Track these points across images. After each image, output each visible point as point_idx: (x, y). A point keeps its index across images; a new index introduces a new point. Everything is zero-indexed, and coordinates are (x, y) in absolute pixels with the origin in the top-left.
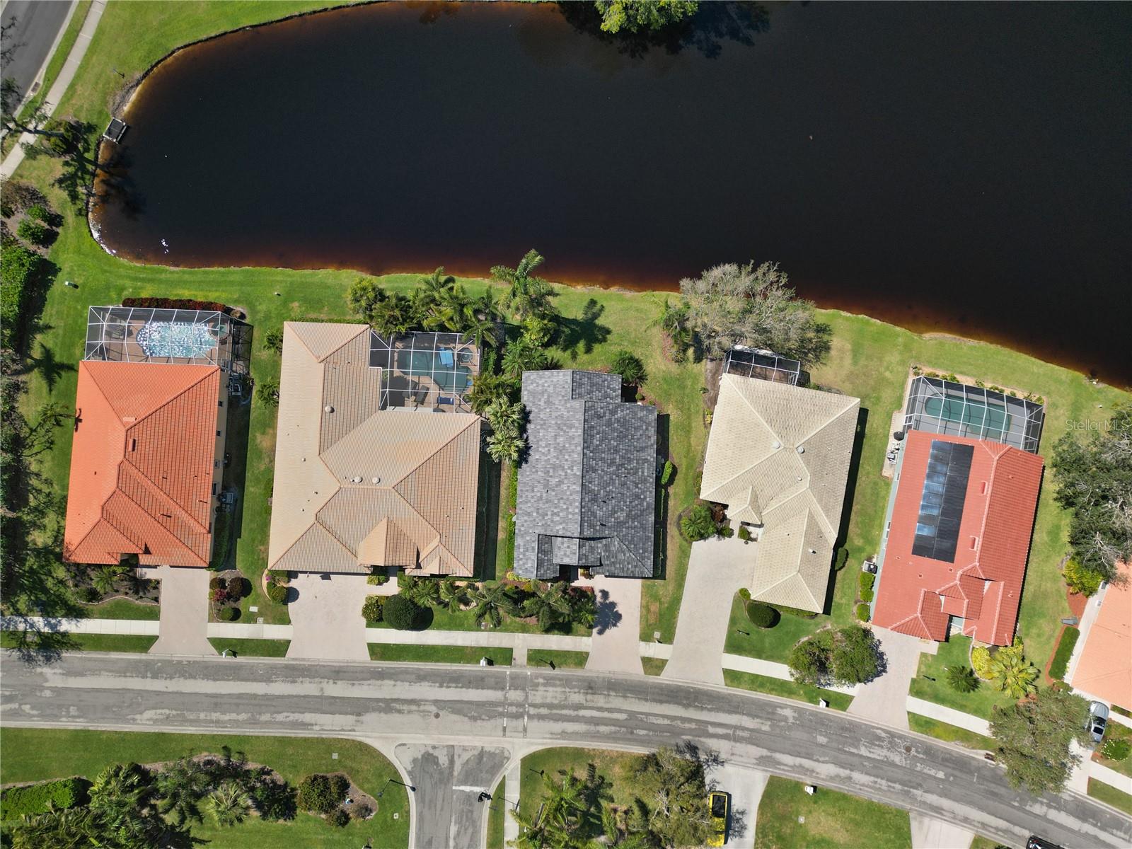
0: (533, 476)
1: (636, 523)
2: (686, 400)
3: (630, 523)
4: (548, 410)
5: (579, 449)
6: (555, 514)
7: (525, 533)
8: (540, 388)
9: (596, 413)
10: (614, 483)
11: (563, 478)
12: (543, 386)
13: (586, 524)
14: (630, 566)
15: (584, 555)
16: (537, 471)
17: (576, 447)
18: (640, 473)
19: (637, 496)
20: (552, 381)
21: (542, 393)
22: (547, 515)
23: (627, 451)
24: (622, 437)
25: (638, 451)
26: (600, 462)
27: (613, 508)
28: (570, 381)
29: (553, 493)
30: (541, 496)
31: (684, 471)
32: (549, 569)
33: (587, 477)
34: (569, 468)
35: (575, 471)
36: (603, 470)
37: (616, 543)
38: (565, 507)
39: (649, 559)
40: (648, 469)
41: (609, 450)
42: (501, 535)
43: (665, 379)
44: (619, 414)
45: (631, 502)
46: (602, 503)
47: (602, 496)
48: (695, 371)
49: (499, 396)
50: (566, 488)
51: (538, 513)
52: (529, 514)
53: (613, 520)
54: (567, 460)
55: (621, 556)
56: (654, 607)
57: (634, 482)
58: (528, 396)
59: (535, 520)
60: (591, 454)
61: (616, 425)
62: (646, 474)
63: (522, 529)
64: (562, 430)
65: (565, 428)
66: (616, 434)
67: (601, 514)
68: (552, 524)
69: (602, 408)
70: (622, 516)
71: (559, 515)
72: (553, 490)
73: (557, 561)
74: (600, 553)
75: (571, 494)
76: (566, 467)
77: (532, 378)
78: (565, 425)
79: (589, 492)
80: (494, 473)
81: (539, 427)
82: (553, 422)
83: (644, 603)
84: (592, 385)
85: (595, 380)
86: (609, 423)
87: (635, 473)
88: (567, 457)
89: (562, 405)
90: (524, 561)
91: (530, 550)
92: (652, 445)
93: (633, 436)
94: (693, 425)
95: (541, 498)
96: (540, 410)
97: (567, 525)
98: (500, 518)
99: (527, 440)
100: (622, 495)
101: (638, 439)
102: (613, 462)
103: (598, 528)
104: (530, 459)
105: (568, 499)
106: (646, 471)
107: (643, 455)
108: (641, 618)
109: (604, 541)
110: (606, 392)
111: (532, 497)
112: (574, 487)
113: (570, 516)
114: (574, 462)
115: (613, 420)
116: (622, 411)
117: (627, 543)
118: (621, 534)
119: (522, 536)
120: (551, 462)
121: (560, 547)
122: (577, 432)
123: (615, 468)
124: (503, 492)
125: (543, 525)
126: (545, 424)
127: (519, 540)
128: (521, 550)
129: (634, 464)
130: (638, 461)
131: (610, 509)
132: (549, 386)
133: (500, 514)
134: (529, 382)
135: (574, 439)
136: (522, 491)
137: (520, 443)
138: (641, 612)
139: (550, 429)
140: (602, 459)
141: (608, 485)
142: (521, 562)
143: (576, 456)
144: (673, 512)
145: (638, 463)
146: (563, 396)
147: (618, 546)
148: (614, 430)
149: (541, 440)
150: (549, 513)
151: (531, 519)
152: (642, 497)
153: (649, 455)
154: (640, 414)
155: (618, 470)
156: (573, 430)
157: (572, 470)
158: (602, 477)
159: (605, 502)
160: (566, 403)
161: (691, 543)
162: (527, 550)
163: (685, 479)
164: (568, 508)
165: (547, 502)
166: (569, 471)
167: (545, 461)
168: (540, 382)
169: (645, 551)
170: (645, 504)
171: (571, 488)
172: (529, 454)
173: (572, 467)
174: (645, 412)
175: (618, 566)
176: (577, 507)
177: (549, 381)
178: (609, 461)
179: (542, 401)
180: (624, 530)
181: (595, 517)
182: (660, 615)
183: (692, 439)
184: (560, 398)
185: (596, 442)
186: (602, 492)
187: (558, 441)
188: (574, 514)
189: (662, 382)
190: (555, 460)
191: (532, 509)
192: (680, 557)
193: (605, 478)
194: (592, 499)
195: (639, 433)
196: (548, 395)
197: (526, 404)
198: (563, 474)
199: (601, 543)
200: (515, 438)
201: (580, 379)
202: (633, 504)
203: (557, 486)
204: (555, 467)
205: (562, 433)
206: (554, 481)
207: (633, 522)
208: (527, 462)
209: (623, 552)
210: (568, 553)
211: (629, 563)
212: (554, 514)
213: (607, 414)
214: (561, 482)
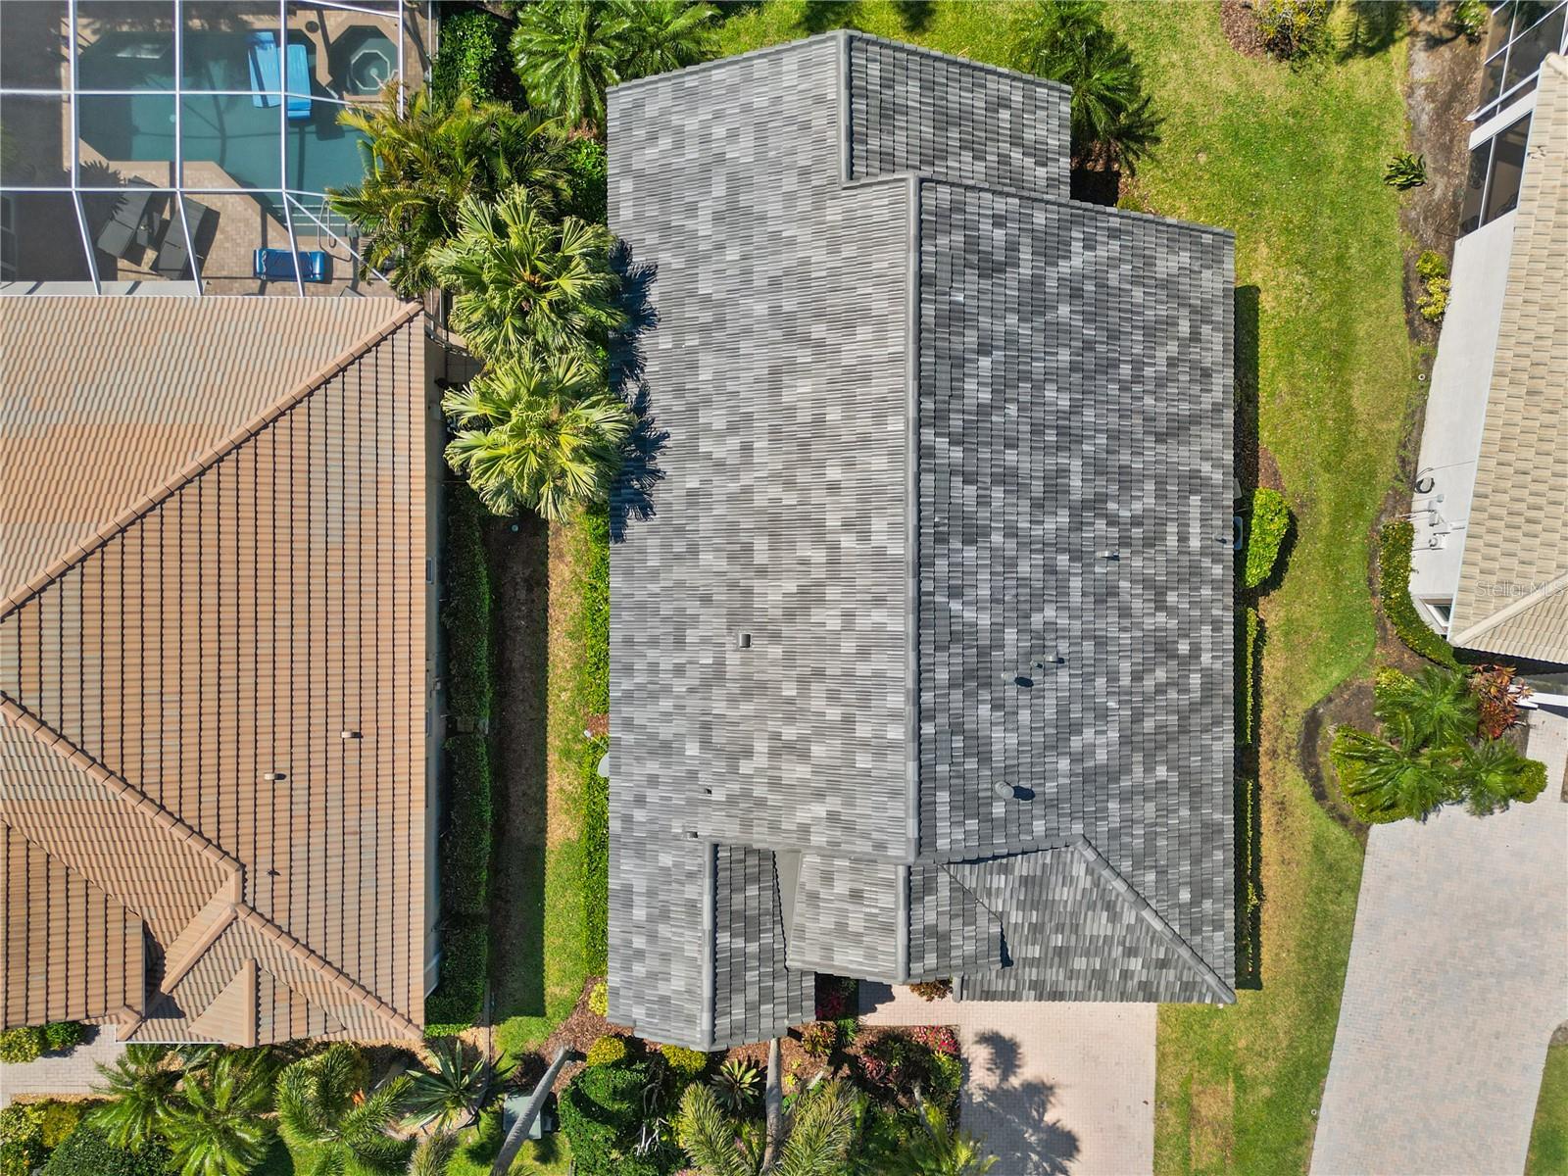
0: (679, 573)
1: (1161, 772)
2: (1325, 222)
3: (1138, 771)
4: (732, 254)
5: (898, 425)
6: (790, 747)
7: (654, 836)
8: (692, 152)
9: (972, 244)
10: (1063, 590)
11: (819, 573)
12: (705, 139)
13: (943, 796)
14: (1135, 964)
15: (931, 931)
16: (694, 551)
17: (880, 418)
18: (1172, 541)
19: (1163, 648)
20: (747, 109)
21: (703, 176)
22: (748, 753)
23: (1114, 435)
24: (1091, 371)
25: (1160, 438)
26: (998, 493)
27: (1063, 710)
28: (835, 88)
29: (776, 651)
30: (720, 664)
31: (1324, 529)
32: (766, 995)
33: (942, 565)
34: (847, 526)
35: (877, 540)
36: (1011, 532)
37: (1079, 870)
38: (834, 714)
39: (1218, 925)
40: (1204, 520)
41: (1037, 429)
42: (562, 829)
43: (1233, 133)
44: (1078, 260)
45: (1137, 677)
46: (1011, 691)
47: (1010, 652)
48: (1363, 94)
49: (489, 190)
50: (834, 624)
51: (706, 743)
52: (666, 749)
53: (1064, 764)
54: (834, 488)
55: (1098, 925)
56: (1216, 1104)
57: (1147, 583)
58: (638, 201)
59: (693, 776)
60: (957, 453)
61: (1064, 310)
62: (1195, 543)
63: (639, 815)
64: (805, 340)
65: (818, 331)
66: (1064, 356)
67: (1012, 740)
68: (774, 799)
69: (999, 221)
70: (1101, 743)
71: (804, 756)
72: (775, 637)
73: (806, 956)
74: (1000, 917)
75: (863, 653)
76: (833, 521)
77: (651, 110)
78: (819, 316)
79: (954, 637)
80: (519, 570)
81: (692, 341)
82: (761, 309)
83: (1173, 1088)
84: (943, 120)
85: (956, 96)
86: (1034, 302)
87: (1152, 541)
88: (833, 473)
89: (803, 219)
90: (652, 963)
91: (678, 913)
92: (1217, 409)
93: (1138, 365)
94: (1361, 330)
95: (718, 673)
96: (693, 261)
97: (850, 802)
98: (553, 758)
99: (641, 406)
100: (1101, 642)
101: (1161, 382)
102: (1055, 489)
103: (998, 810)
104: (660, 494)
105: (849, 675)
106: (1195, 529)
107: (1183, 455)
108: (1158, 1145)
109: (1022, 867)
110: (1004, 160)
111: (679, 670)
112: (878, 616)
113: (863, 761)
114: (869, 493)
115: (1051, 284)
116: (1089, 244)
117: (1126, 866)
118: (1103, 827)
119: (639, 850)
120: (760, 501)
121: (813, 897)
122: (880, 339)
123: (1064, 518)
124: (561, 649)
125: (732, 801)
126: (720, 322)
127: (627, 864)
128: (639, 913)
129: (1145, 500)
130: (1161, 482)
131: (1050, 713)
132: (733, 135)
133: (554, 742)
134: (640, 133)
135: (866, 378)
136: (629, 642)
137: (604, 418)
138: (1160, 1121)
139: (745, 347)
140: (1006, 477)
141: (1037, 600)
142: (639, 969)
143: (879, 462)
144: (1282, 703)
145: (1161, 495)
146: (805, 173)
147: (1085, 882)
148: (1056, 333)
149: (707, 402)
150: (761, 746)
151: (678, 771)
152: (1183, 647)
153: (1205, 456)
154: (1168, 264)
155: (1077, 526)
156: (864, 332)
157: (864, 536)
158: (1011, 564)
159: (1024, 682)
160: (819, 206)
161: (1362, 830)
162: (665, 915)
163: (1333, 561)
164: (848, 721)
165: (747, 694)
166: (848, 541)
167: (732, 499)
168: (691, 124)
169: (1201, 893)
170: (1195, 679)
171: (862, 623)
172: (656, 474)
173: (865, 516)
174: (1185, 258)
175: (1079, 963)
176: (895, 716)
177: (732, 108)
178: (1037, 488)
179: (705, 213)
180: (1113, 805)
181: (985, 758)
182: (1241, 1131)
183: (1356, 391)
184: (790, 182)
185: (976, 392)
186: (1010, 635)
187: (787, 398)
188: (881, 749)
189: (1221, 147)
190: (775, 491)
191: (679, 726)
192: (1319, 892)
193: (1024, 569)
194: (969, 674)
195: (1161, 355)
196: (732, 178)
197: (631, 236)
198: (819, 556)
199: (1006, 870)
200: (579, 393)
201: (887, 83)
202: (1149, 683)
203: (790, 615)
204: (775, 525)
205: (804, 356)
206: (773, 594)
207: (1149, 769)
208: (646, 510)
209: (1109, 907)
210: (856, 924)
211: (1131, 952)
212: (781, 749)
213: (1025, 254)
214: (809, 597)
